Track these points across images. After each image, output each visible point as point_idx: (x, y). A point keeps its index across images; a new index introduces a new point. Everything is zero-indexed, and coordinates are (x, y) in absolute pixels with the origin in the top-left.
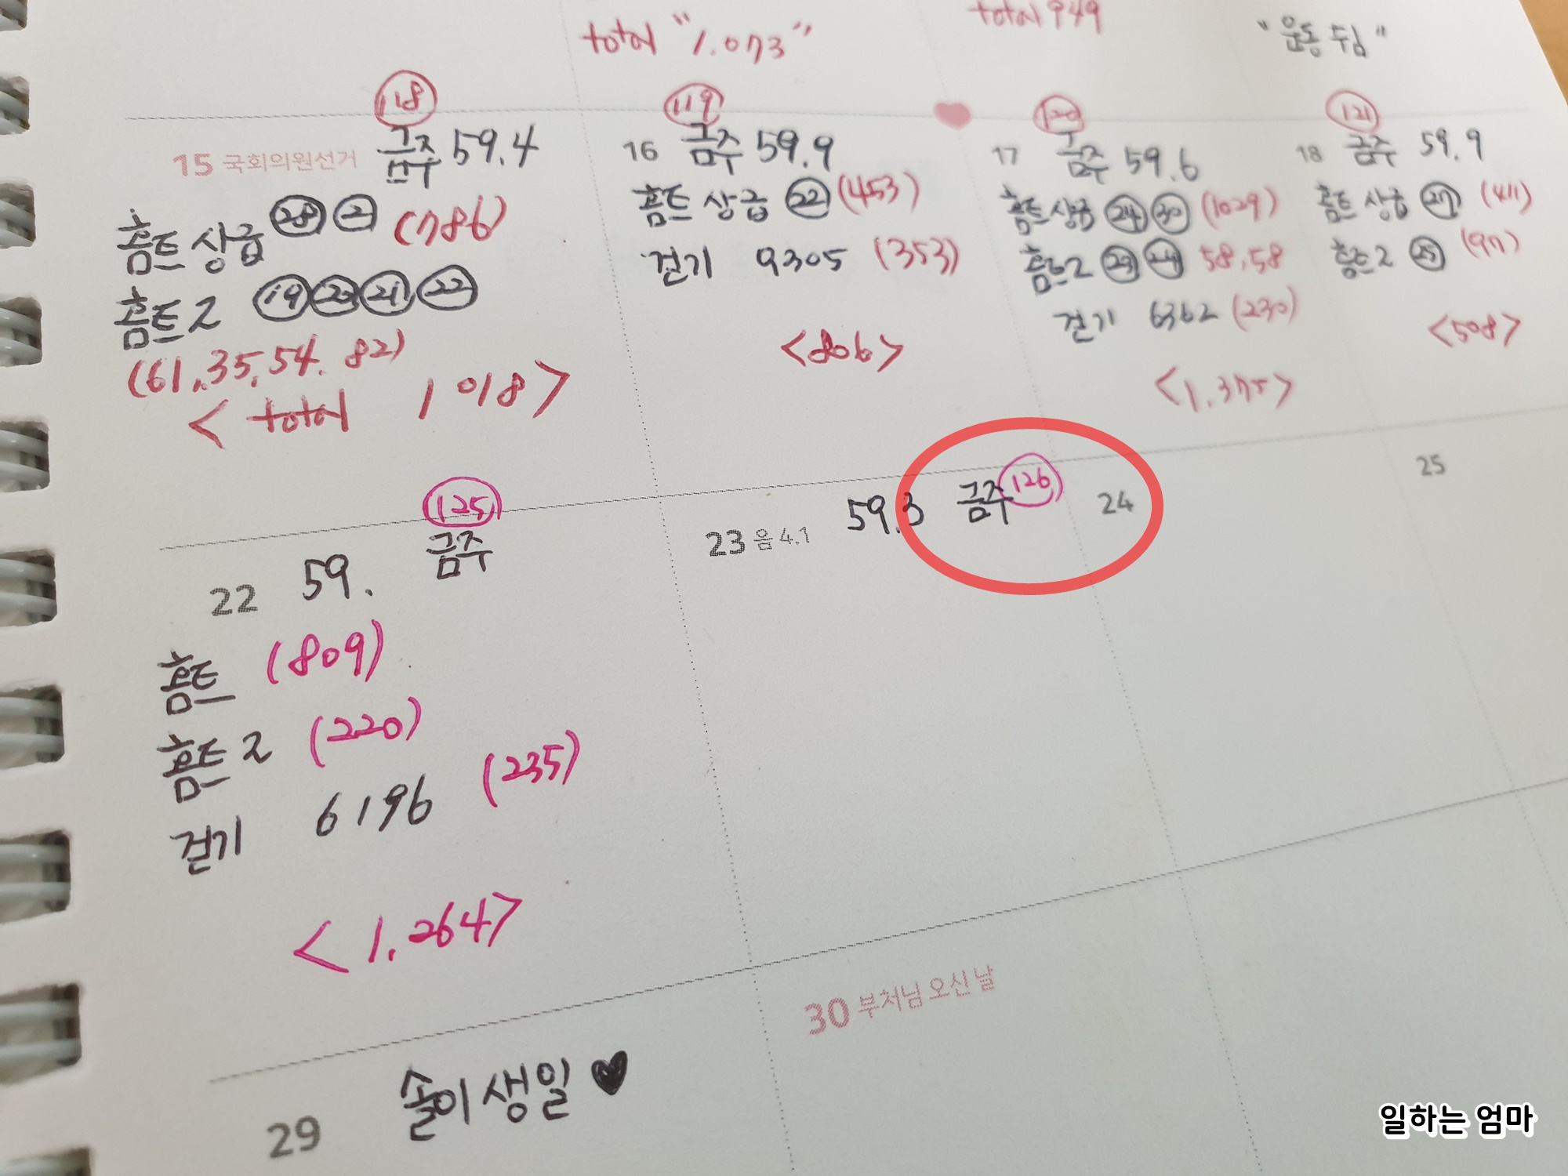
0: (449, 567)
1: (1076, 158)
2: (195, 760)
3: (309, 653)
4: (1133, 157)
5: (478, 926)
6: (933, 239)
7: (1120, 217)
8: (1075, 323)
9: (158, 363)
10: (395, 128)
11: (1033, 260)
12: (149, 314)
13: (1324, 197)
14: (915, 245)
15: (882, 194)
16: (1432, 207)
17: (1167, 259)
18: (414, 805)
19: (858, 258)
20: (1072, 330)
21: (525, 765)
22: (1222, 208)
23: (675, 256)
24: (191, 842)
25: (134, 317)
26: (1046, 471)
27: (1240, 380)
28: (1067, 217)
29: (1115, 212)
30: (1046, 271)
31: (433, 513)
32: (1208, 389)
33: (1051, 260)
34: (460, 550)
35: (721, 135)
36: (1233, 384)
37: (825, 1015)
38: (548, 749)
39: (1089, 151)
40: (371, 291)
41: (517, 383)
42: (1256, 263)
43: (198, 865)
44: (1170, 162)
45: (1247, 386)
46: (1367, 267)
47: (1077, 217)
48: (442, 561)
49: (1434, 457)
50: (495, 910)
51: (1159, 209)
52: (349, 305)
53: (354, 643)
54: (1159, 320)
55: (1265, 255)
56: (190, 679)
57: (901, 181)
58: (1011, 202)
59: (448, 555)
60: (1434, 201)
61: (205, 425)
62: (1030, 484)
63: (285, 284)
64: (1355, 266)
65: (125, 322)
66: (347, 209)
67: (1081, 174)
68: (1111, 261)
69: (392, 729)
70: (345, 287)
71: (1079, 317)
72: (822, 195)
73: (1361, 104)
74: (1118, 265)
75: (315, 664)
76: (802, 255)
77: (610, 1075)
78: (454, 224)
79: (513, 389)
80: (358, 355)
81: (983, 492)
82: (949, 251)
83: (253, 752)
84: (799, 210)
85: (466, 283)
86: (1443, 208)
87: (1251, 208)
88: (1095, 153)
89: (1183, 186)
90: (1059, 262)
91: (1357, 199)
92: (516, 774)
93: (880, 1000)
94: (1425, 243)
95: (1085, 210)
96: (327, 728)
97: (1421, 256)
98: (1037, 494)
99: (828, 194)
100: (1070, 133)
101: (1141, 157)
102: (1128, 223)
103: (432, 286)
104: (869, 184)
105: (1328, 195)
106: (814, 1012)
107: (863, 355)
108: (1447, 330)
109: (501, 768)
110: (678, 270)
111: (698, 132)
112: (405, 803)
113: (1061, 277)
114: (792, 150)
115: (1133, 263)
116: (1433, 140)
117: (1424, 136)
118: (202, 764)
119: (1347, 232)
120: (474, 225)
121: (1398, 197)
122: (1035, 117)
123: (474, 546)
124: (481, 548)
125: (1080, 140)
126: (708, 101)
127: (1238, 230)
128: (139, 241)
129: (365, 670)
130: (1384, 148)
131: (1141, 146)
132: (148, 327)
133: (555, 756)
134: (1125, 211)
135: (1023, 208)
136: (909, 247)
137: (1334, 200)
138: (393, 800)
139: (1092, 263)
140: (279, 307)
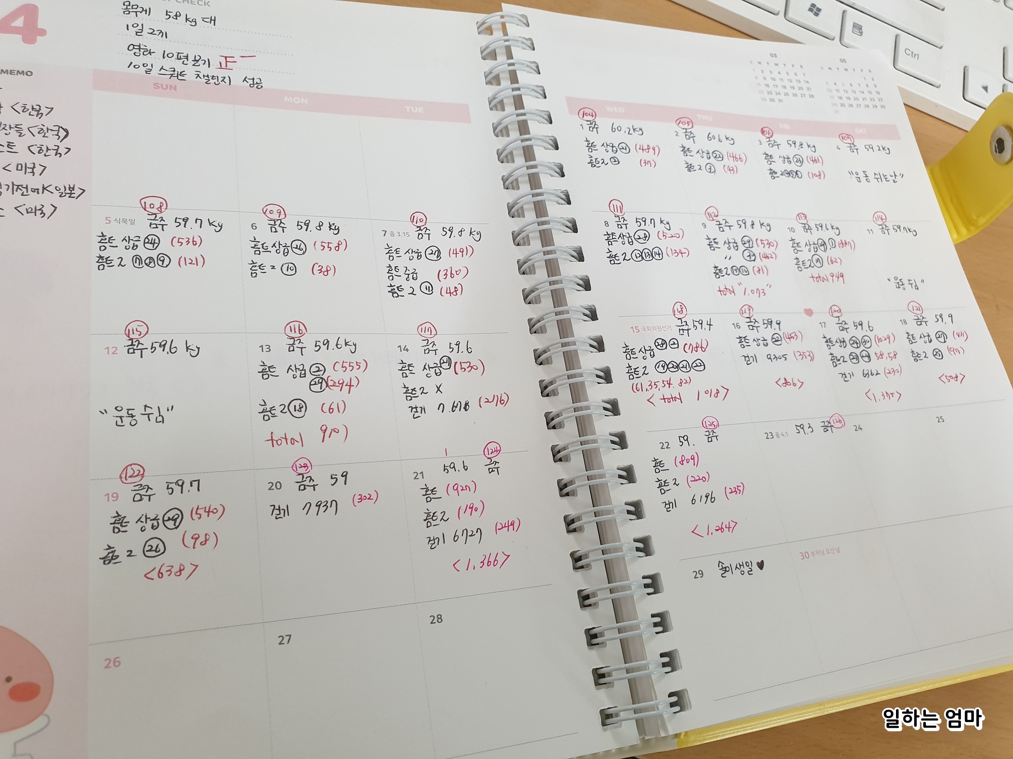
0: (710, 440)
1: (840, 325)
2: (663, 485)
3: (683, 459)
4: (855, 324)
5: (729, 528)
6: (807, 351)
7: (853, 344)
8: (844, 376)
9: (637, 384)
10: (679, 319)
11: (832, 357)
12: (633, 371)
13: (908, 336)
14: (803, 353)
15: (794, 338)
16: (938, 339)
17: (866, 356)
18: (711, 498)
19: (790, 357)
20: (843, 378)
21: (733, 490)
22: (880, 340)
23: (748, 357)
24: (666, 504)
25: (630, 371)
26: (841, 419)
27: (887, 393)
28: (839, 344)
29: (852, 342)
30: (835, 360)
31: (705, 425)
32: (879, 396)
33: (836, 357)
34: (711, 435)
35: (754, 321)
36: (885, 394)
37: (804, 555)
38: (738, 486)
39: (844, 323)
40: (681, 366)
41: (718, 392)
42: (890, 357)
43: (668, 510)
44: (865, 326)
45: (889, 395)
46: (920, 358)
47: (842, 343)
48: (708, 438)
49: (941, 417)
50: (732, 525)
51: (863, 341)
52: (677, 369)
53: (693, 457)
54: (865, 375)
55: (892, 355)
56: (658, 465)
57: (798, 334)
58: (825, 340)
59: (709, 436)
60: (939, 337)
61: (650, 400)
62: (837, 422)
63: (662, 363)
64: (917, 358)
65: (628, 373)
66: (671, 342)
67: (842, 330)
68: (851, 357)
69: (704, 479)
70: (675, 364)
71: (845, 374)
72: (780, 339)
73: (917, 305)
74: (853, 358)
75: (685, 462)
76: (777, 356)
77: (761, 565)
78: (697, 347)
79: (717, 393)
80: (681, 383)
81: (826, 424)
82: (811, 355)
83: (675, 483)
84: (775, 343)
85: (702, 364)
86: (942, 339)
87: (888, 339)
88: (845, 323)
89: (869, 333)
90: (838, 358)
91: (917, 336)
92: (732, 492)
93: (815, 553)
94: (937, 350)
95: (844, 341)
96: (690, 479)
97: (936, 355)
98: (839, 425)
99: (781, 338)
100: (838, 317)
101: (858, 324)
102: (855, 345)
103: (694, 365)
104: (790, 335)
105: (909, 336)
106: (802, 554)
107: (795, 385)
108: (944, 378)
109: (728, 491)
110: (749, 360)
111: (748, 320)
112: (709, 497)
113: (839, 362)
114: (771, 324)
115: (857, 358)
116: (938, 317)
117: (936, 316)
118: (665, 486)
119: (914, 347)
120: (701, 347)
121: (929, 336)
122: (829, 312)
123: (714, 434)
124: (716, 435)
125: (842, 319)
126: (750, 310)
127: (884, 347)
128: (627, 351)
129: (696, 464)
130: (924, 320)
131: (857, 321)
132: (633, 374)
133: (739, 488)
134: (855, 342)
135: (829, 341)
136: (802, 354)
137: (910, 337)
138: (707, 497)
139: (847, 358)
140: (661, 369)
